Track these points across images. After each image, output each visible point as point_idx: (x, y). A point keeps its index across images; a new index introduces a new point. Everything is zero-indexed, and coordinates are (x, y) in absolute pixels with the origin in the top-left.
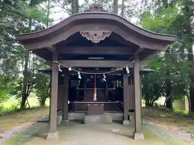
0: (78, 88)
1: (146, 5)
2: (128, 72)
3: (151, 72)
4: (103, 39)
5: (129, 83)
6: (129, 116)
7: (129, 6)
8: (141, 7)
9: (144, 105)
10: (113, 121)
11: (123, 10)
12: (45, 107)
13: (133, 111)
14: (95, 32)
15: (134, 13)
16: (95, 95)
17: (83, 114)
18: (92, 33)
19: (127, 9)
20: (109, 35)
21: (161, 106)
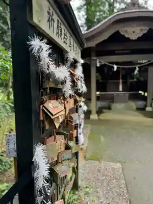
4: (140, 35)
14: (133, 30)
16: (120, 86)
20: (146, 32)
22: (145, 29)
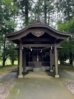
0: (30, 56)
1: (60, 16)
2: (52, 49)
3: (62, 48)
4: (41, 35)
5: (52, 53)
6: (52, 68)
7: (52, 17)
8: (58, 17)
9: (59, 63)
10: (46, 70)
11: (49, 19)
12: (14, 65)
13: (54, 66)
14: (38, 33)
15: (54, 20)
16: (38, 59)
17: (32, 67)
18: (36, 33)
19: (51, 18)
20: (43, 34)
21: (67, 63)
22: (43, 33)
